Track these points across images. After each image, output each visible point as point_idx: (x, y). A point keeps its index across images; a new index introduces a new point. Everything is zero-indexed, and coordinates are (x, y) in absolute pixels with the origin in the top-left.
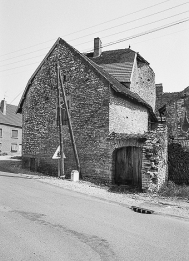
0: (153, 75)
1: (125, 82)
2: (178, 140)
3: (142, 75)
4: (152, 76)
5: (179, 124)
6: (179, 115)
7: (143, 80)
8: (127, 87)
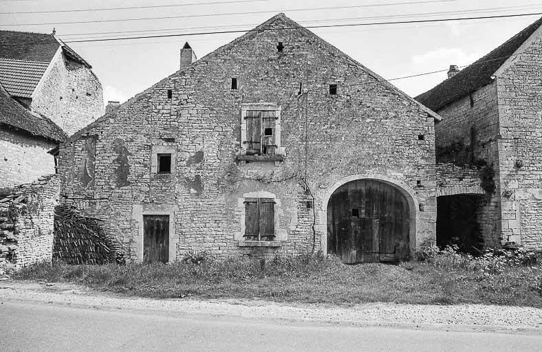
0: (98, 86)
1: (21, 98)
2: (73, 199)
3: (75, 84)
4: (94, 88)
5: (76, 176)
6: (77, 163)
7: (77, 93)
8: (26, 106)
